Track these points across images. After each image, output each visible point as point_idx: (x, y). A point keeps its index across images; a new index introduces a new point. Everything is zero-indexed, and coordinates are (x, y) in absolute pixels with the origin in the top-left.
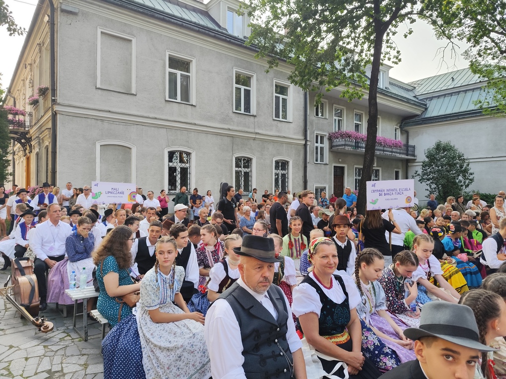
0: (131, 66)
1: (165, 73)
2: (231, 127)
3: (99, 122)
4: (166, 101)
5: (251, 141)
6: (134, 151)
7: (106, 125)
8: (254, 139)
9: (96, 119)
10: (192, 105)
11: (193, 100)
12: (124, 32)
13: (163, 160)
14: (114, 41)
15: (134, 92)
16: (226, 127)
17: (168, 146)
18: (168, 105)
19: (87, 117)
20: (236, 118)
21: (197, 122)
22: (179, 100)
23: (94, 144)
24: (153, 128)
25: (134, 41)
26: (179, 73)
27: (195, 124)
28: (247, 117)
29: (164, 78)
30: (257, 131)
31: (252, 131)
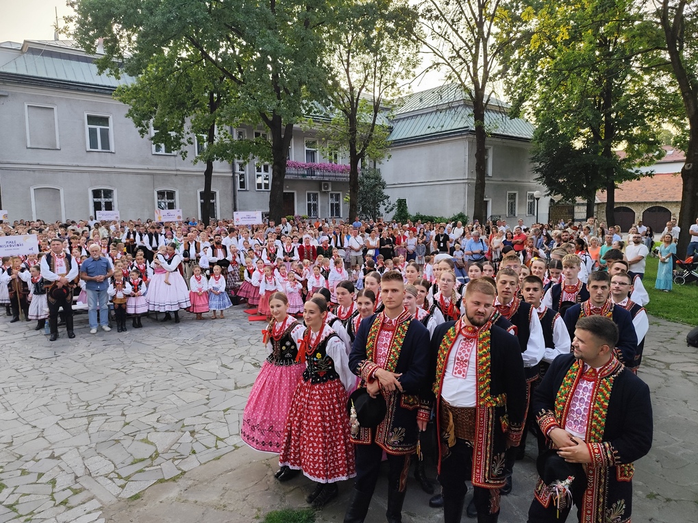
0: (55, 128)
1: (84, 130)
2: (150, 167)
3: (31, 173)
4: (87, 151)
5: (173, 177)
6: (62, 192)
7: (37, 174)
8: (176, 175)
9: (29, 170)
10: (111, 153)
11: (112, 149)
12: (46, 103)
13: (87, 197)
14: (39, 111)
15: (58, 147)
16: (146, 167)
17: (91, 186)
18: (89, 154)
19: (22, 170)
20: (156, 159)
21: (117, 166)
22: (100, 149)
23: (29, 189)
24: (77, 174)
25: (55, 108)
26: (98, 128)
27: (115, 168)
28: (167, 157)
29: (84, 134)
30: (178, 168)
31: (173, 168)
